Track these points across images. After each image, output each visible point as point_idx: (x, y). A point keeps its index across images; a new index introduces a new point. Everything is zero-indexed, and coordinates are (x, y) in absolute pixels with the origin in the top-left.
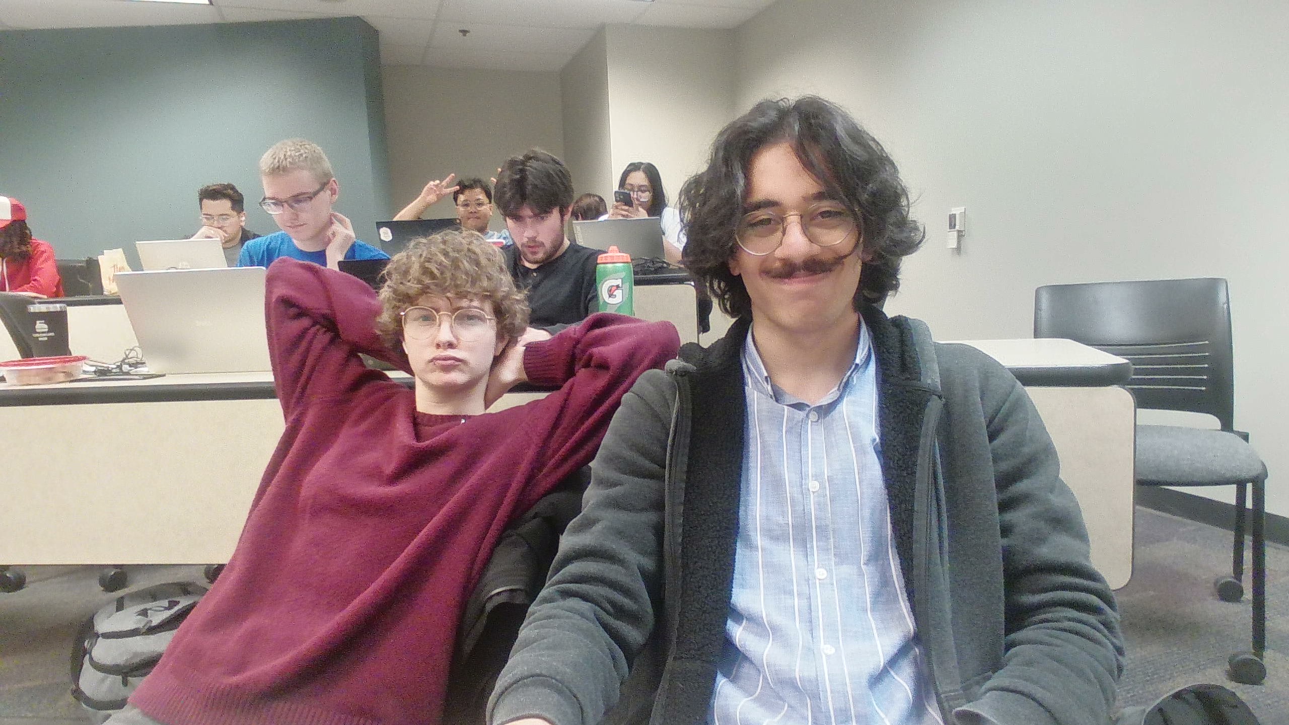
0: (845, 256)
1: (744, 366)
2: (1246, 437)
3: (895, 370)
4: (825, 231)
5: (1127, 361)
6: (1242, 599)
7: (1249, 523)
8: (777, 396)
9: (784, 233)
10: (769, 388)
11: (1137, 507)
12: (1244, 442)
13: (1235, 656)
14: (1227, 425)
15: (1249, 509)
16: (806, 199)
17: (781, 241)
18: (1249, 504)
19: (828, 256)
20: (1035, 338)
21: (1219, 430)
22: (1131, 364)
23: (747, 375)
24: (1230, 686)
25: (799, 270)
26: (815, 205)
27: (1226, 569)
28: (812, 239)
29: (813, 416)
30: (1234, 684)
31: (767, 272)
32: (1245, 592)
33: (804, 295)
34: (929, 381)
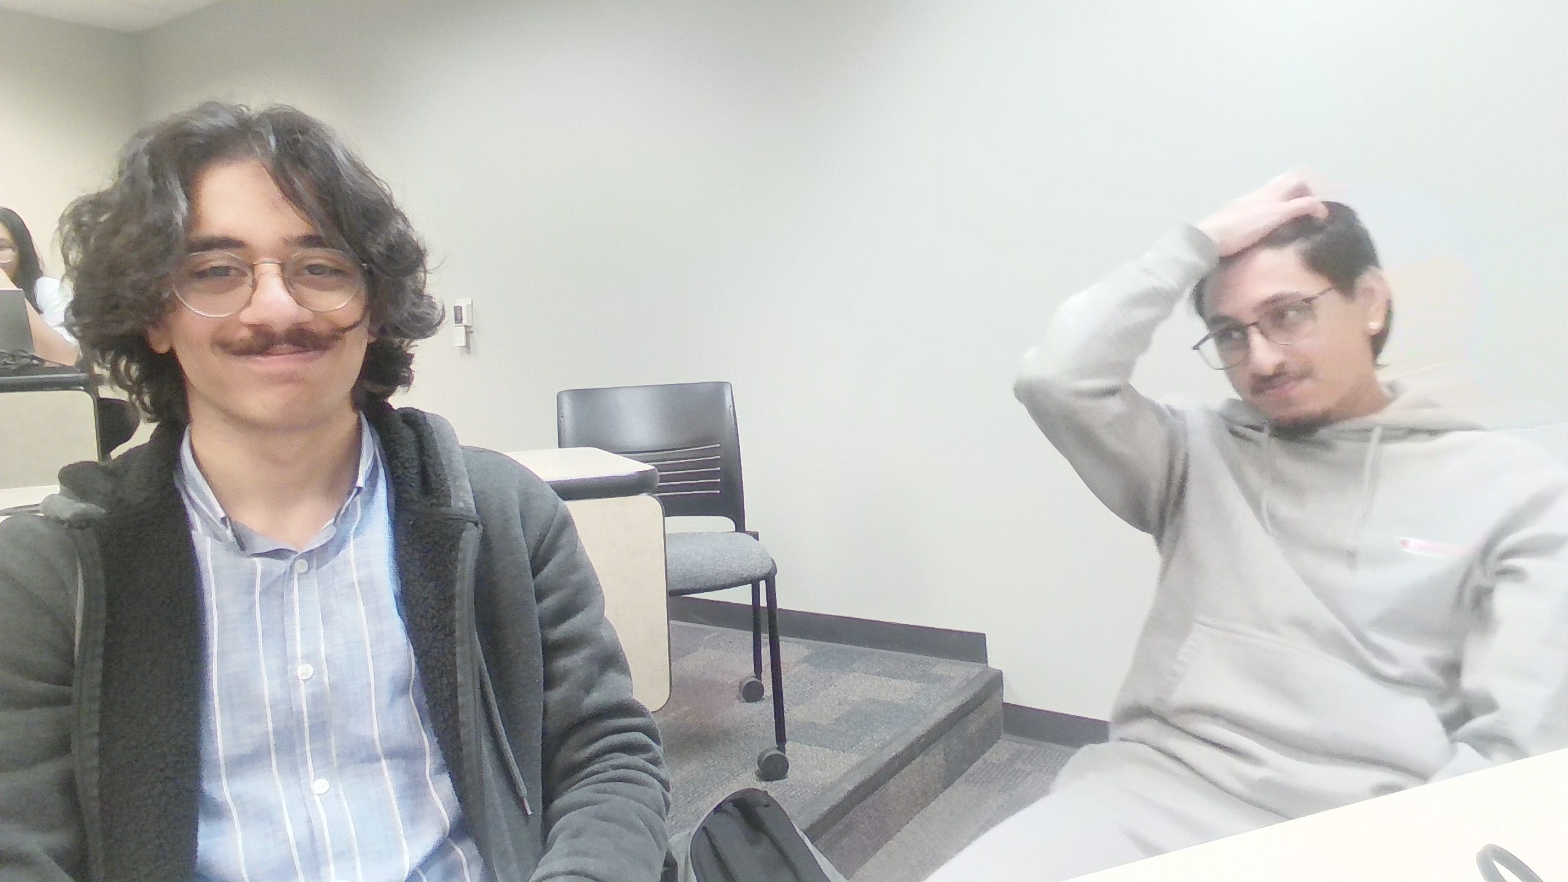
0: (345, 330)
1: (184, 496)
2: (756, 536)
3: (414, 491)
4: (317, 292)
5: (653, 467)
6: (763, 697)
7: (764, 618)
8: (241, 543)
9: (254, 286)
10: (229, 532)
11: (672, 622)
12: (756, 541)
13: (762, 754)
14: (740, 527)
15: (763, 608)
16: (287, 242)
17: (251, 297)
18: (763, 603)
19: (321, 328)
20: (560, 447)
21: (733, 532)
22: (657, 471)
23: (191, 511)
24: (761, 786)
25: (280, 342)
26: (300, 252)
27: (747, 670)
28: (300, 302)
29: (301, 566)
30: (764, 784)
31: (226, 346)
32: (765, 689)
33: (287, 379)
34: (461, 505)
